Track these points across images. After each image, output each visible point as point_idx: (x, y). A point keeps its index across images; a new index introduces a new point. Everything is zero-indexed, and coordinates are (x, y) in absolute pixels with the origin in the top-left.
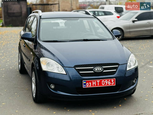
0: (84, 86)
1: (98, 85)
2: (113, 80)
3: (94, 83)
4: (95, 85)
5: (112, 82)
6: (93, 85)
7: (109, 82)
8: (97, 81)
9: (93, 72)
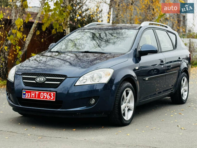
0: (23, 97)
1: (37, 97)
2: (53, 94)
3: (33, 94)
4: (34, 97)
5: (52, 96)
6: (32, 97)
7: (48, 96)
8: (36, 93)
9: (35, 82)
